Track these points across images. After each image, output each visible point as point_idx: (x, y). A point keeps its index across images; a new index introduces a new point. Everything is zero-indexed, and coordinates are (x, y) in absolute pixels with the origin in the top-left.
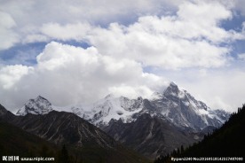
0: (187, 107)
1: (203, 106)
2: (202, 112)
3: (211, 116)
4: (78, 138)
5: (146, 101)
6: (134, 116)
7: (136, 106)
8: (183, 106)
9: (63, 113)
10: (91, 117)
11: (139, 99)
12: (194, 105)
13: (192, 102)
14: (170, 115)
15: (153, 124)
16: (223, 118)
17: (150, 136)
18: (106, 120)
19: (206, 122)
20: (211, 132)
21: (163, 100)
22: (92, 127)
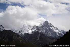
0: (51, 29)
1: (57, 29)
2: (56, 31)
3: (59, 32)
4: (13, 39)
5: (37, 27)
6: (33, 32)
7: (33, 28)
8: (50, 29)
9: (8, 30)
10: (18, 32)
11: (35, 26)
12: (54, 28)
13: (53, 27)
14: (45, 32)
15: (39, 35)
16: (64, 33)
17: (38, 39)
18: (23, 33)
19: (58, 35)
20: (60, 38)
21: (43, 26)
22: (18, 36)
